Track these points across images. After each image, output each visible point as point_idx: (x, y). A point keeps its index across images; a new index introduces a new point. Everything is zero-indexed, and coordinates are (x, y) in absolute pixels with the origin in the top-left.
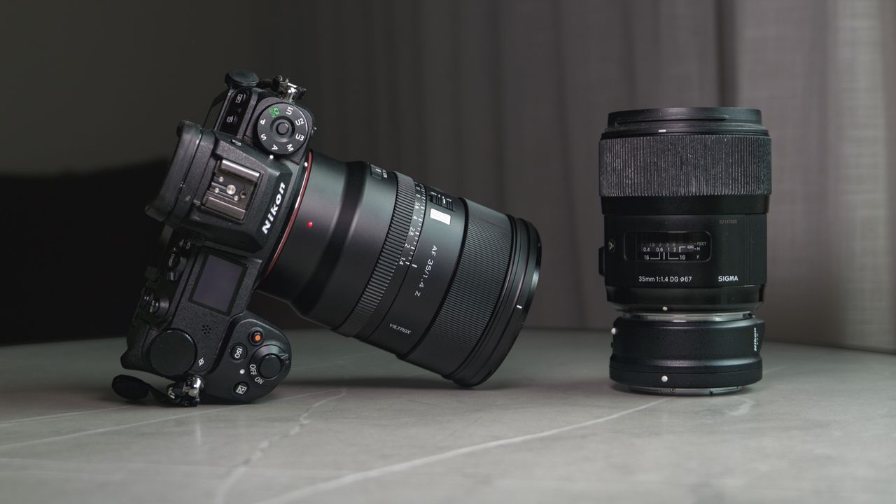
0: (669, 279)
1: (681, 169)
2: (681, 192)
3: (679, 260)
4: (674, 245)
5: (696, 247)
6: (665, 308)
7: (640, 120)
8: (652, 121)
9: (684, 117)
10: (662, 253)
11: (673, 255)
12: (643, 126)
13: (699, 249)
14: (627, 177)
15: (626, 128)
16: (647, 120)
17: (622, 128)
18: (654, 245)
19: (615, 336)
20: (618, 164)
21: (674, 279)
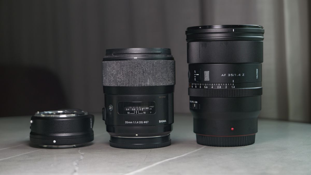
0: (139, 122)
1: (143, 75)
2: (143, 84)
3: (143, 114)
4: (140, 107)
5: (150, 108)
6: (137, 135)
7: (125, 53)
8: (130, 53)
9: (140, 52)
10: (135, 111)
11: (140, 112)
13: (151, 109)
14: (118, 78)
15: (118, 56)
17: (116, 56)
18: (131, 108)
19: (32, 124)
20: (114, 72)
21: (141, 122)
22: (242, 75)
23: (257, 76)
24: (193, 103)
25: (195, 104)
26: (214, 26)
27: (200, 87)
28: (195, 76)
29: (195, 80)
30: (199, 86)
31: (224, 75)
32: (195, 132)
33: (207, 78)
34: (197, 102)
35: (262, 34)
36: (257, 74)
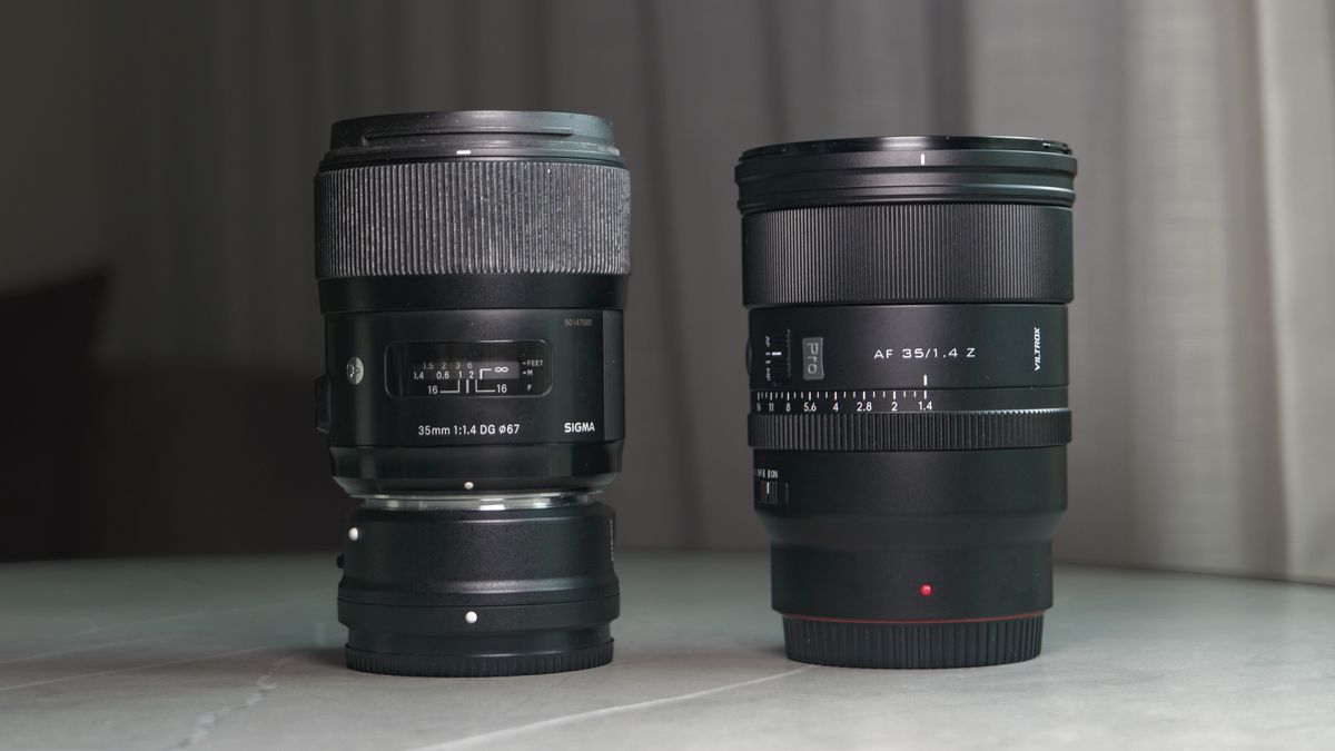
0: (478, 429)
3: (496, 394)
4: (470, 365)
5: (524, 368)
6: (469, 485)
7: (418, 131)
8: (441, 134)
10: (463, 383)
11: (484, 384)
12: (424, 143)
13: (530, 372)
15: (387, 148)
16: (431, 131)
17: (377, 148)
18: (431, 366)
21: (488, 430)
22: (962, 352)
23: (1038, 360)
24: (761, 477)
25: (771, 480)
26: (887, 141)
27: (788, 405)
28: (768, 362)
29: (768, 376)
30: (785, 401)
31: (884, 354)
32: (777, 606)
33: (814, 369)
34: (775, 474)
35: (1064, 179)
36: (1036, 351)
